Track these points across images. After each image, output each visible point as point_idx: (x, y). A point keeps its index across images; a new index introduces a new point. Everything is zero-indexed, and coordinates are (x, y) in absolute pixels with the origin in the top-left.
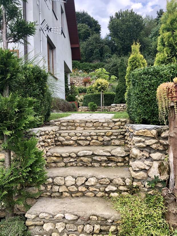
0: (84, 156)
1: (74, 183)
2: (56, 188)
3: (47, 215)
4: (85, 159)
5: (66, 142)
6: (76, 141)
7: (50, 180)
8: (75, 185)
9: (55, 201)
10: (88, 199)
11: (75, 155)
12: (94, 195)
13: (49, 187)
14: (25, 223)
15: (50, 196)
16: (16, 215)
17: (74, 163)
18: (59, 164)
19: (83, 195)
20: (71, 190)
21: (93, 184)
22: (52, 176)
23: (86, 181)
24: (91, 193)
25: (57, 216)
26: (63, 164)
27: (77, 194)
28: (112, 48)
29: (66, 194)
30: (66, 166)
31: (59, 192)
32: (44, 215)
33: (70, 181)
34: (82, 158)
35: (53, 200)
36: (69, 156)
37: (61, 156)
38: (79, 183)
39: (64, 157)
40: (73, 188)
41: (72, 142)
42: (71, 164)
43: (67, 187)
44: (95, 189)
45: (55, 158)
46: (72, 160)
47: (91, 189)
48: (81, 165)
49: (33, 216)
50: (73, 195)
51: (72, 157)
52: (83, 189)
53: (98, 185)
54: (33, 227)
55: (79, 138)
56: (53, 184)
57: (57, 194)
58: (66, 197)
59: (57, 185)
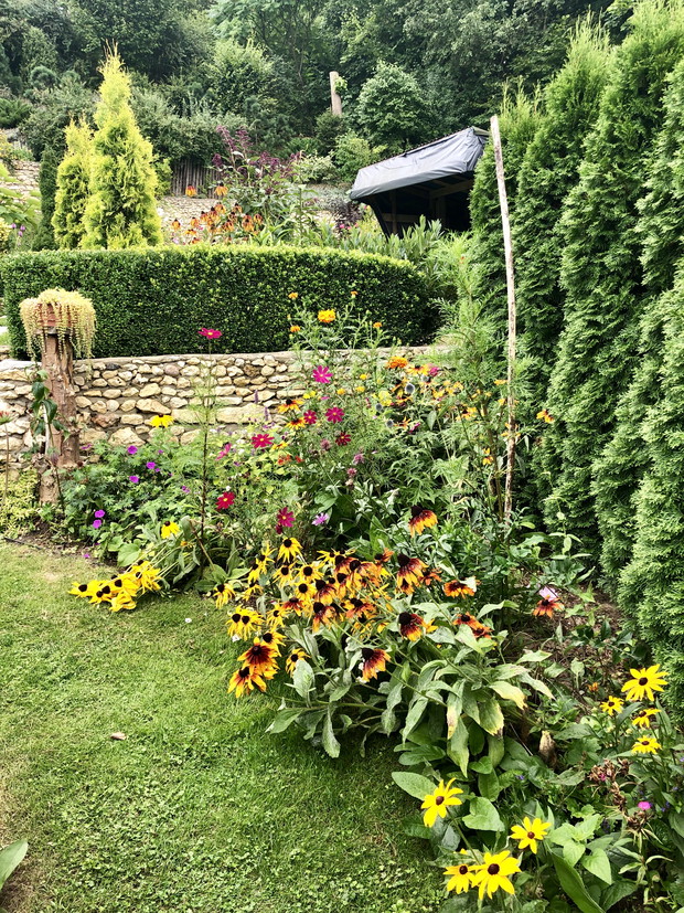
28: (59, 41)
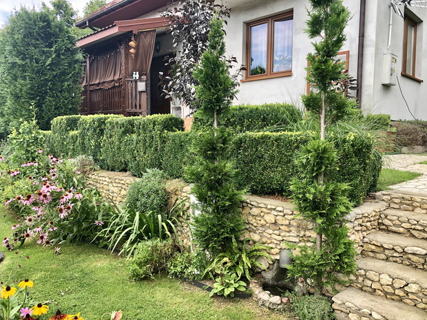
0: (413, 254)
1: (390, 283)
2: (368, 283)
3: (353, 305)
4: (415, 258)
5: (394, 228)
6: (409, 230)
7: (362, 272)
8: (392, 285)
9: (365, 296)
10: (405, 306)
11: (400, 250)
12: (414, 304)
13: (361, 279)
14: (331, 305)
15: (361, 289)
16: (324, 295)
17: (398, 259)
18: (378, 256)
19: (401, 300)
20: (385, 289)
21: (413, 291)
22: (365, 268)
23: (407, 285)
24: (410, 301)
25: (363, 310)
26: (383, 256)
27: (393, 297)
29: (380, 292)
30: (387, 259)
31: (371, 287)
32: (350, 305)
33: (386, 279)
34: (410, 256)
35: (363, 293)
36: (393, 249)
37: (382, 246)
38: (396, 285)
39: (385, 249)
40: (388, 289)
41: (401, 230)
42: (395, 259)
43: (382, 285)
44: (416, 298)
45: (373, 247)
46: (395, 255)
47: (411, 296)
48: (408, 263)
49: (339, 302)
50: (388, 296)
51: (396, 251)
52: (402, 294)
53: (420, 294)
54: (339, 312)
55: (413, 227)
56: (365, 277)
57: (369, 289)
58: (380, 295)
59: (369, 279)
